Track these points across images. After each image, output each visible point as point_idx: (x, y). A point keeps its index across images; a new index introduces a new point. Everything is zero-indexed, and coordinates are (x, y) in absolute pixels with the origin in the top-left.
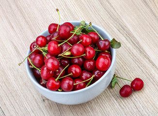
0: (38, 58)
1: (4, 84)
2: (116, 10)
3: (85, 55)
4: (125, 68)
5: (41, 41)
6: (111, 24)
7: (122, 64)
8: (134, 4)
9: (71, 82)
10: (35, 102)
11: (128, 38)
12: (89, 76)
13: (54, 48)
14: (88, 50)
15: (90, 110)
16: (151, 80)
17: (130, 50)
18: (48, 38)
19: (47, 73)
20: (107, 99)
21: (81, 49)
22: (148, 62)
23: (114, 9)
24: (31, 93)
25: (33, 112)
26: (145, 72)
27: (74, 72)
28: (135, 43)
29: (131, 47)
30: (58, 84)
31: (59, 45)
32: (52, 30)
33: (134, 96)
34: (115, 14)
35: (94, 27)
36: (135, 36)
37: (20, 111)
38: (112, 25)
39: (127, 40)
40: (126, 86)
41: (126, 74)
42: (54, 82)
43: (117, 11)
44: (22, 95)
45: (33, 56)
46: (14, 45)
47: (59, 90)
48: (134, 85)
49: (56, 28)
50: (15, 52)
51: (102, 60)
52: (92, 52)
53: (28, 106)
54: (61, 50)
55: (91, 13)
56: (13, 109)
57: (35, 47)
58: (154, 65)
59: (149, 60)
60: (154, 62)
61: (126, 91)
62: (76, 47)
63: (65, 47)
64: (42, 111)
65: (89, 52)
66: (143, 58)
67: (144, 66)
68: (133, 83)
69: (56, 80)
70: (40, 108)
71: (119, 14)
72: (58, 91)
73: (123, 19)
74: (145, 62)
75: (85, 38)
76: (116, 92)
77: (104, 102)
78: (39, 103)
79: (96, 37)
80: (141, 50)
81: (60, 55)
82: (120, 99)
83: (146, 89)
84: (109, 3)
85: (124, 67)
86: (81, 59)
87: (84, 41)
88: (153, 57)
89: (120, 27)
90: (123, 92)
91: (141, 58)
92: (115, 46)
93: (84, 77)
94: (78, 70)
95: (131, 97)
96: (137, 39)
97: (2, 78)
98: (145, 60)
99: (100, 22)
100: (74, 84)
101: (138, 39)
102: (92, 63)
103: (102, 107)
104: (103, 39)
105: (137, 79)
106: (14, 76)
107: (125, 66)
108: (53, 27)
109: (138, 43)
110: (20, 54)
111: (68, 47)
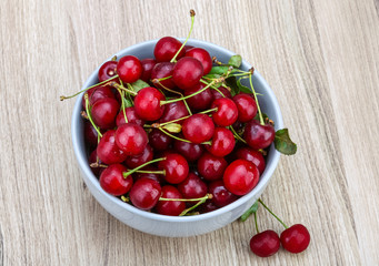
0: (107, 107)
1: (15, 110)
2: (322, 41)
3: (209, 143)
4: (286, 188)
5: (130, 70)
6: (297, 70)
7: (283, 174)
8: (366, 46)
9: (155, 193)
10: (64, 183)
11: (320, 119)
12: (199, 189)
13: (150, 105)
14: (221, 135)
15: (172, 251)
16: (329, 239)
17: (313, 149)
18: (147, 67)
19: (112, 151)
20: (218, 240)
21: (206, 130)
22: (340, 194)
23: (318, 36)
24: (65, 157)
25: (52, 201)
26: (323, 216)
27: (171, 171)
28: (330, 138)
29: (318, 144)
30: (126, 184)
31: (163, 103)
32: (163, 51)
33: (277, 259)
34: (317, 50)
35: (255, 80)
36: (338, 122)
37: (25, 187)
38: (299, 74)
39: (317, 124)
40: (270, 234)
41: (282, 203)
42: (120, 178)
43: (323, 46)
44: (43, 151)
45: (98, 95)
46: (71, 26)
47: (123, 198)
48: (287, 239)
49: (173, 51)
50: (69, 44)
51: (241, 170)
52: (227, 143)
53: (47, 182)
54: (162, 114)
55: (266, 24)
56: (13, 177)
57: (111, 73)
58: (349, 207)
59: (344, 191)
60: (352, 199)
61: (266, 245)
62: (197, 122)
63: (173, 111)
64: (72, 209)
65: (221, 143)
66: (333, 181)
67: (328, 202)
68: (288, 232)
69: (126, 174)
70: (70, 200)
71: (325, 54)
72: (119, 198)
73: (328, 71)
74: (333, 192)
75: (225, 107)
76: (243, 235)
77: (209, 244)
78: (72, 187)
79: (250, 111)
80: (337, 161)
81: (154, 125)
82: (246, 253)
83: (310, 256)
84: (313, 17)
85: (285, 184)
86: (197, 148)
87: (220, 114)
88: (354, 187)
89: (315, 87)
90: (259, 245)
91: (329, 178)
92: (284, 146)
93: (187, 188)
94: (181, 170)
95: (270, 259)
96: (339, 131)
97: (17, 94)
98: (335, 186)
99: (276, 56)
100: (161, 199)
101: (341, 131)
102: (217, 165)
103: (201, 255)
104: (263, 123)
105: (300, 229)
106: (44, 100)
107: (288, 181)
108: (167, 47)
109: (336, 140)
110: (76, 55)
111: (181, 114)
